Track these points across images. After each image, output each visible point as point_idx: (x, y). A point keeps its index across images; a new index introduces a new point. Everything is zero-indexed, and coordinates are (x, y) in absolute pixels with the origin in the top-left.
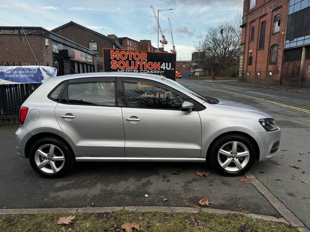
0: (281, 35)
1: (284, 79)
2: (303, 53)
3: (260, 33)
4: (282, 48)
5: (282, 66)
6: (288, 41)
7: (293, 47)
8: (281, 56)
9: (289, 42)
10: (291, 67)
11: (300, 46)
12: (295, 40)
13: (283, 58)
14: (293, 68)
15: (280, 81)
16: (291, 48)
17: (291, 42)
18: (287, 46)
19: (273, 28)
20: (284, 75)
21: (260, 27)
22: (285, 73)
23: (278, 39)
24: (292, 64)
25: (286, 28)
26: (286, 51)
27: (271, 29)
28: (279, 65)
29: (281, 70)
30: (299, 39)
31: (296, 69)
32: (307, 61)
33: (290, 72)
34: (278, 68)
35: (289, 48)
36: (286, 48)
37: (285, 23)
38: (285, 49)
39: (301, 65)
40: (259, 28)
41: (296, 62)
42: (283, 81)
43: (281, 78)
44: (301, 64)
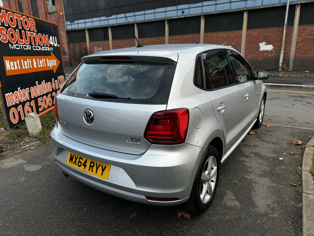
0: (59, 15)
1: (73, 60)
2: (87, 35)
3: (31, 10)
4: (64, 29)
5: (68, 47)
6: (68, 23)
7: (75, 29)
8: (65, 37)
9: (70, 23)
10: (77, 48)
11: (83, 28)
12: (76, 22)
13: (67, 39)
14: (80, 49)
15: (70, 62)
16: (73, 29)
17: (72, 23)
18: (69, 27)
19: (47, 6)
20: (72, 56)
21: (30, 3)
22: (72, 54)
23: (56, 19)
24: (78, 45)
25: (63, 9)
26: (69, 32)
27: (45, 7)
28: (64, 46)
29: (69, 52)
30: (80, 21)
31: (83, 50)
32: (92, 43)
33: (78, 53)
34: (64, 49)
35: (71, 29)
36: (69, 30)
37: (60, 2)
38: (67, 30)
39: (88, 47)
40: (28, 4)
41: (82, 43)
42: (72, 62)
43: (70, 59)
44: (87, 45)
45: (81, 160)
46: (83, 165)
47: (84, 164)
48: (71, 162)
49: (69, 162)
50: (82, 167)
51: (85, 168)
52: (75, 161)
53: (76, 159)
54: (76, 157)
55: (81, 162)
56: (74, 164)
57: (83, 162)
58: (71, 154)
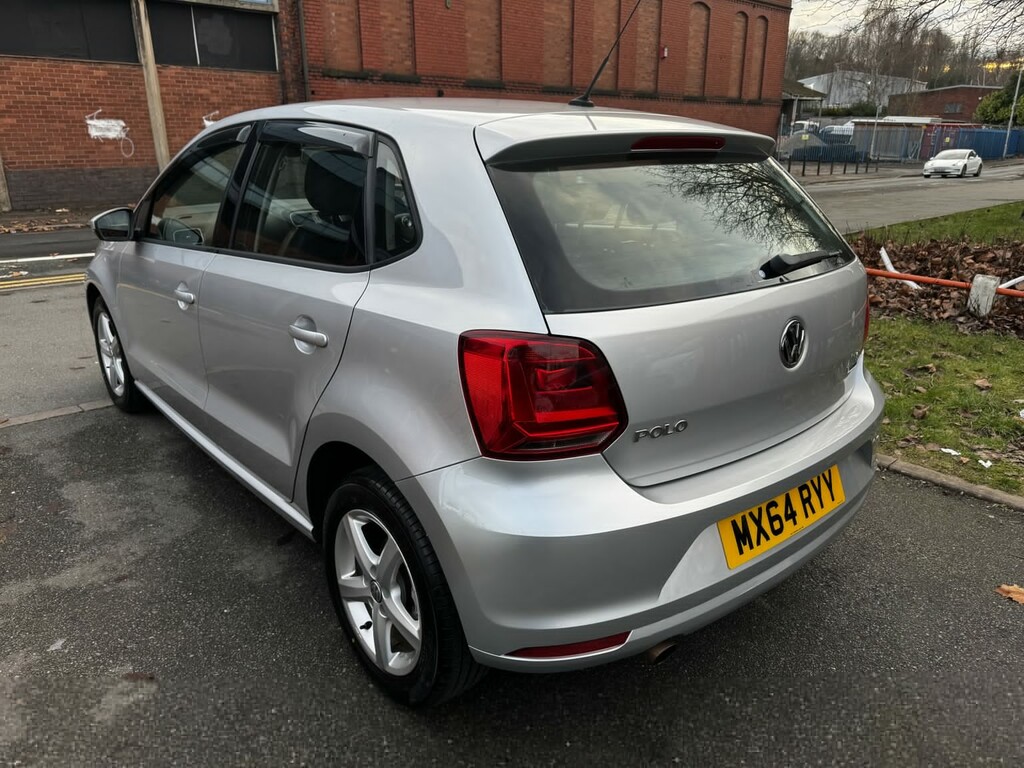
45: (774, 511)
46: (788, 517)
47: (789, 512)
48: (746, 548)
49: (741, 552)
50: (788, 525)
51: (795, 523)
52: (761, 530)
53: (758, 522)
54: (756, 516)
55: (778, 517)
56: (758, 543)
57: (780, 511)
58: (734, 524)
